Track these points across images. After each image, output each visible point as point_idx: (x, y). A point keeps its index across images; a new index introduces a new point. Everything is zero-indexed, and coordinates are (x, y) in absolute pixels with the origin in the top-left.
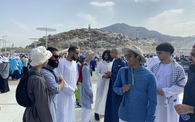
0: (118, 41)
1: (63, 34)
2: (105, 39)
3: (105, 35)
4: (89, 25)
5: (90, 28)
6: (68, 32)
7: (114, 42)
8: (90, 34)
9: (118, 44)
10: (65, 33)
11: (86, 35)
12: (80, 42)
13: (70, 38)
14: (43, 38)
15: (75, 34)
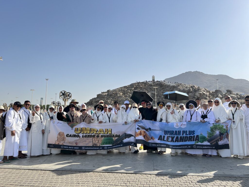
1: (123, 88)
4: (153, 77)
5: (154, 80)
6: (128, 86)
10: (125, 87)
11: (150, 89)
13: (131, 93)
14: (102, 94)
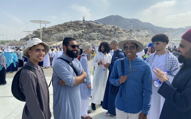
0: (112, 33)
1: (57, 26)
2: (100, 31)
3: (99, 27)
4: (84, 18)
5: (84, 20)
6: (62, 24)
7: (108, 34)
8: (84, 26)
9: (113, 36)
10: (59, 25)
11: (81, 28)
12: (74, 35)
13: (65, 31)
14: (37, 31)
15: (69, 27)
